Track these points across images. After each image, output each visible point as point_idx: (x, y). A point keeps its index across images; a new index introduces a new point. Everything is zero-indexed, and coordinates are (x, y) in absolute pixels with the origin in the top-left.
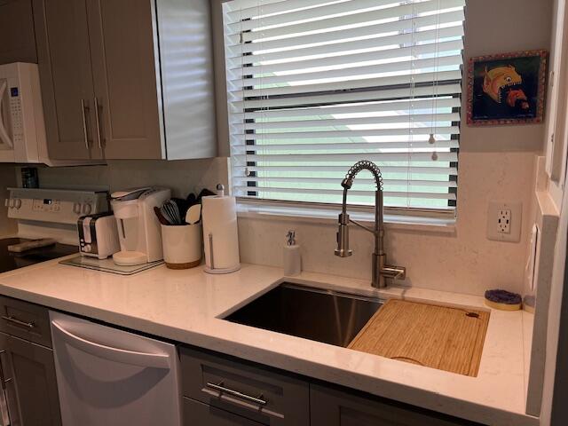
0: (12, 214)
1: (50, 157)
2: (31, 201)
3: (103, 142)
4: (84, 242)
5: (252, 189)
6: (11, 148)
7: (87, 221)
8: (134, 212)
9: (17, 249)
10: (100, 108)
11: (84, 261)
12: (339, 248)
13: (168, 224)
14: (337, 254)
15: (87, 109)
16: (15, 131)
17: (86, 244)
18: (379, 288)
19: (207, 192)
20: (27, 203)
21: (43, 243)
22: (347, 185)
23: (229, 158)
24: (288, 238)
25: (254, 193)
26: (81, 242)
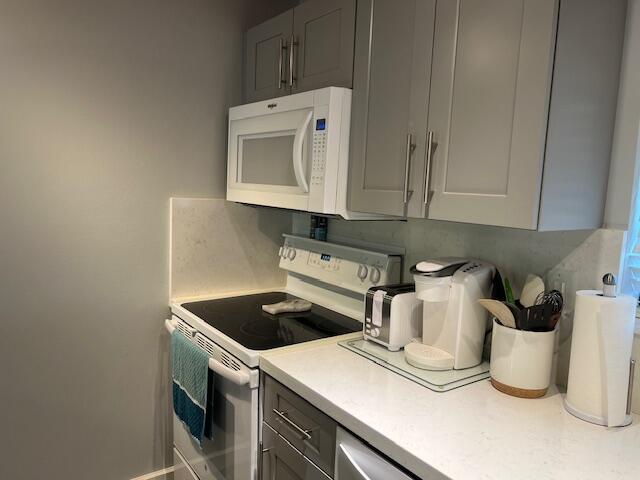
0: (284, 264)
1: (348, 208)
2: (307, 253)
4: (371, 323)
6: (306, 193)
7: (379, 297)
11: (366, 346)
16: (314, 174)
17: (374, 327)
20: (302, 254)
23: (625, 233)
26: (366, 322)
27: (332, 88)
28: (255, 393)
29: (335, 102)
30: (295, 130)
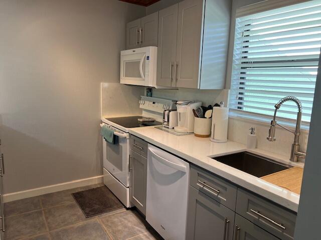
0: (141, 106)
1: (157, 85)
2: (148, 102)
3: (177, 79)
4: (165, 121)
5: (240, 106)
6: (144, 80)
7: (167, 112)
8: (185, 110)
9: (141, 120)
10: (177, 65)
11: (164, 128)
12: (269, 136)
13: (198, 117)
14: (268, 139)
15: (172, 66)
16: (146, 74)
18: (293, 161)
19: (217, 105)
20: (147, 103)
21: (150, 120)
22: (277, 107)
23: (229, 90)
24: (251, 131)
25: (241, 108)
26: (163, 121)
27: (151, 47)
28: (128, 140)
29: (152, 51)
30: (140, 59)
